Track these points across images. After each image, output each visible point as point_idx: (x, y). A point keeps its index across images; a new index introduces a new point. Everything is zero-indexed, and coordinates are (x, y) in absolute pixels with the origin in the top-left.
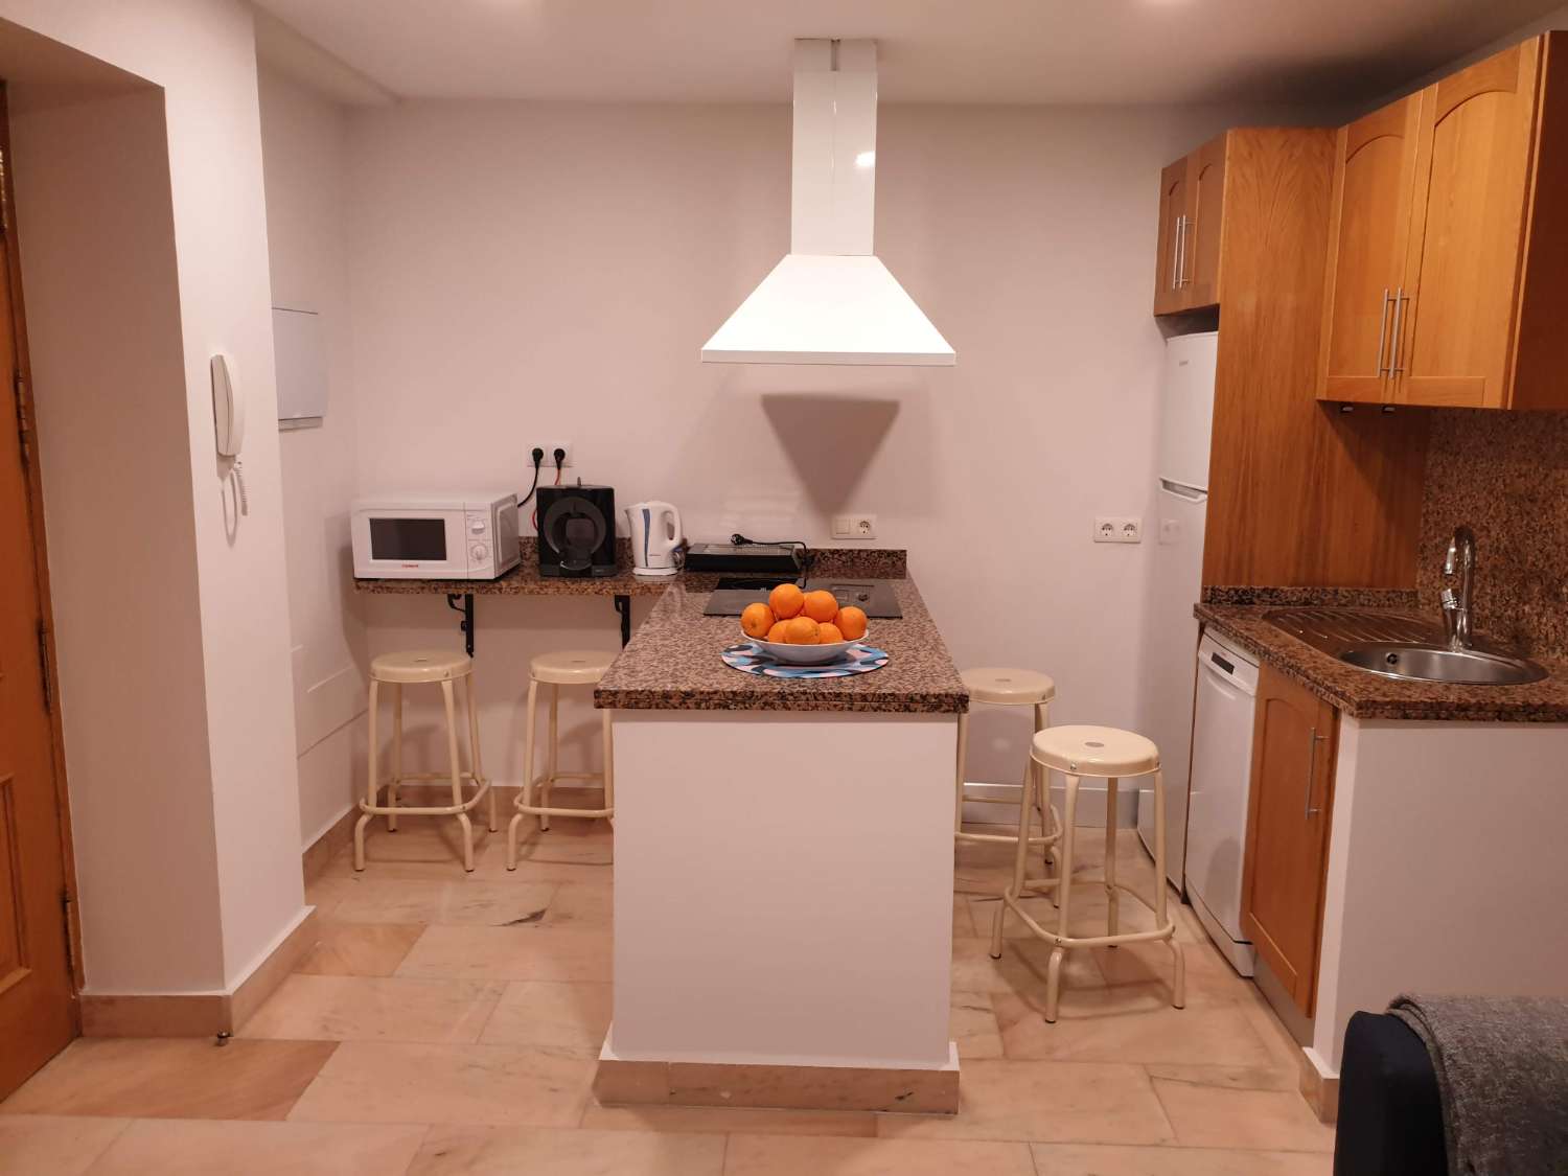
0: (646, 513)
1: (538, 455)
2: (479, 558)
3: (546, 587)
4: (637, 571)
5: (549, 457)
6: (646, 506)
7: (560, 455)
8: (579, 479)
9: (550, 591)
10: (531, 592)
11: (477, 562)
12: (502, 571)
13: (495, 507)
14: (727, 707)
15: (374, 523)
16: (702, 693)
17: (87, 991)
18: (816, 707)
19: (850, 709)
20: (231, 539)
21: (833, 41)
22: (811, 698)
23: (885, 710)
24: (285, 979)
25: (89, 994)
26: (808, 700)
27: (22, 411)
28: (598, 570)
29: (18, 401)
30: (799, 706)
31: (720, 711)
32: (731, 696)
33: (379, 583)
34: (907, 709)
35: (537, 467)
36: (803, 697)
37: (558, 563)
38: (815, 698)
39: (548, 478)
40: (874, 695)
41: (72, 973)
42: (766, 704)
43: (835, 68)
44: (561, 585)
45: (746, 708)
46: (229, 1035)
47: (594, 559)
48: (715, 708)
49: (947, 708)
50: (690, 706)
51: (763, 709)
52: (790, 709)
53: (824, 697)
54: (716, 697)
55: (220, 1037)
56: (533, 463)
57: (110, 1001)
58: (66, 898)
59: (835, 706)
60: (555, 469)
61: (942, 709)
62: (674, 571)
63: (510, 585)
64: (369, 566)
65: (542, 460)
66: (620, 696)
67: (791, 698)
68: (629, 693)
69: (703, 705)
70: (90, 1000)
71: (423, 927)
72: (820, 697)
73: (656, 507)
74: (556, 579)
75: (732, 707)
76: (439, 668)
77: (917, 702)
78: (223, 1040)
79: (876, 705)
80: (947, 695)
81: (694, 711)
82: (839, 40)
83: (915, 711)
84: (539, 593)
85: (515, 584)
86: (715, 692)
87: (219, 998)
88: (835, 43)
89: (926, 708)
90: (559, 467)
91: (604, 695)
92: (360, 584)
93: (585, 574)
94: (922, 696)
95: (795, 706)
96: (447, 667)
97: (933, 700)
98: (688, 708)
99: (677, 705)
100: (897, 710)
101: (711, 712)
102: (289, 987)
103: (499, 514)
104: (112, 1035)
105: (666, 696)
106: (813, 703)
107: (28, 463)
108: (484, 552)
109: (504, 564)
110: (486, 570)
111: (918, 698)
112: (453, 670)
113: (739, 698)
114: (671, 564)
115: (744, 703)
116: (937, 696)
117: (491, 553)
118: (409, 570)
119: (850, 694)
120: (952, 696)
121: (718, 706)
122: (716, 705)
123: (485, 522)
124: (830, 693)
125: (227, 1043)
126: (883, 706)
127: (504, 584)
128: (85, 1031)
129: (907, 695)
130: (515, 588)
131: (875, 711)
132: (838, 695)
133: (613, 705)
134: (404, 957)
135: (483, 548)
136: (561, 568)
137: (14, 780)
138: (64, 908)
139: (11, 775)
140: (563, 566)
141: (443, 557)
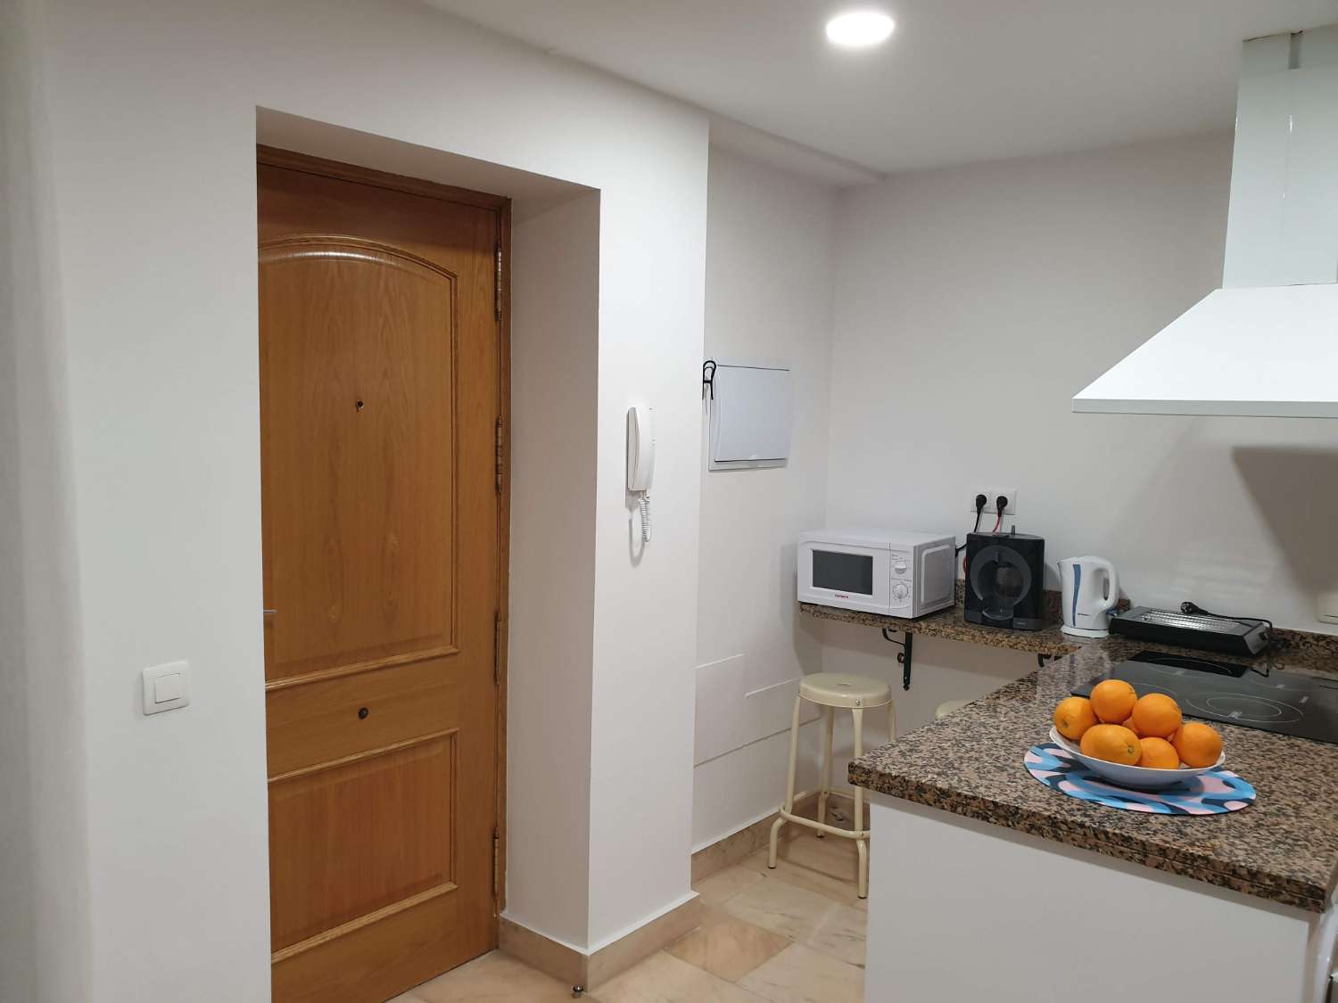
0: (1077, 568)
1: (981, 501)
2: (900, 597)
3: (963, 633)
4: (1065, 629)
5: (992, 504)
6: (1075, 560)
7: (1002, 502)
8: (1013, 527)
9: (965, 638)
10: (948, 636)
11: (898, 600)
12: (923, 613)
13: (918, 550)
14: (986, 818)
15: (817, 554)
16: (959, 794)
17: (505, 914)
18: (1095, 847)
19: (1143, 862)
20: (636, 561)
21: (1293, 34)
22: (1090, 833)
23: (1192, 877)
24: (654, 952)
25: (506, 917)
26: (1085, 834)
27: (499, 449)
28: (1020, 623)
29: (497, 442)
30: (1073, 839)
31: (979, 822)
32: (992, 807)
33: (818, 608)
34: (1226, 883)
35: (979, 513)
36: (1080, 830)
37: (981, 611)
38: (1096, 835)
39: (988, 526)
40: (1178, 852)
41: (496, 896)
42: (1032, 826)
43: (1294, 64)
44: (977, 634)
45: (1009, 826)
46: (582, 990)
47: (1019, 612)
48: (973, 817)
49: (1289, 898)
50: (946, 807)
51: (1028, 831)
52: (1061, 840)
53: (1108, 838)
54: (975, 803)
55: (575, 990)
56: (976, 509)
57: (516, 928)
58: (497, 835)
59: (1121, 852)
60: (996, 516)
61: (1281, 897)
62: (1104, 634)
63: (928, 626)
64: (813, 594)
65: (985, 506)
66: (873, 776)
67: (1064, 827)
68: (882, 775)
69: (959, 809)
70: (505, 921)
71: (789, 942)
72: (1102, 836)
73: (1088, 563)
74: (976, 626)
75: (991, 819)
76: (851, 696)
77: (1241, 877)
78: (578, 993)
79: (1180, 866)
80: (1289, 881)
81: (947, 813)
82: (1301, 32)
83: (1239, 889)
84: (955, 639)
85: (933, 626)
86: (974, 798)
87: (580, 955)
88: (1295, 36)
89: (1256, 890)
90: (1000, 515)
91: (858, 771)
92: (803, 606)
93: (1008, 626)
94: (1249, 871)
95: (1069, 838)
96: (858, 697)
97: (1268, 882)
98: (943, 808)
99: (932, 803)
100: (1210, 881)
101: (968, 819)
102: (653, 962)
103: (924, 555)
104: (515, 957)
105: (920, 788)
106: (1093, 841)
107: (501, 489)
108: (904, 592)
109: (927, 605)
110: (905, 610)
111: (1244, 872)
112: (864, 700)
113: (1001, 812)
114: (1102, 625)
115: (1007, 819)
116: (1275, 878)
117: (911, 594)
118: (840, 599)
119: (1143, 843)
120: (1296, 883)
121: (976, 815)
122: (974, 812)
123: (907, 563)
124: (1115, 834)
125: (580, 996)
126: (1190, 871)
127: (923, 624)
128: (500, 946)
129: (1228, 864)
130: (934, 630)
131: (1178, 873)
132: (1127, 840)
133: (866, 784)
134: (756, 967)
135: (904, 587)
136: (983, 615)
137: (459, 733)
138: (494, 842)
139: (457, 729)
140: (985, 614)
141: (870, 592)
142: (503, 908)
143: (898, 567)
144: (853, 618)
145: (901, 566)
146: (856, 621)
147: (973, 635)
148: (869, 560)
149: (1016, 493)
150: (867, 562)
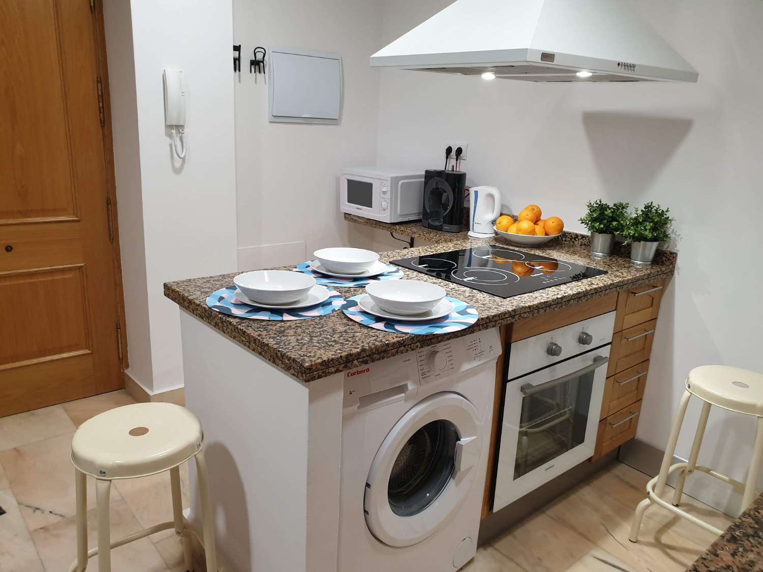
0: (476, 193)
1: (449, 150)
2: (384, 209)
4: (470, 233)
5: (454, 152)
6: (477, 189)
7: (459, 151)
11: (384, 212)
12: (402, 220)
13: (394, 180)
15: (349, 182)
17: (128, 370)
20: (178, 172)
27: (100, 97)
28: (446, 227)
29: (98, 92)
33: (352, 216)
37: (427, 220)
41: (121, 360)
47: (446, 220)
58: (119, 327)
60: (455, 160)
64: (345, 206)
65: (450, 154)
70: (126, 374)
73: (483, 190)
90: (457, 159)
92: (346, 216)
93: (440, 229)
103: (400, 184)
104: (130, 394)
107: (104, 123)
108: (386, 206)
110: (386, 217)
114: (490, 230)
117: (389, 207)
118: (360, 211)
123: (387, 188)
135: (386, 203)
136: (429, 222)
137: (84, 268)
138: (117, 331)
139: (83, 264)
140: (430, 222)
141: (371, 207)
142: (127, 367)
143: (383, 190)
144: (367, 223)
145: (384, 189)
146: (368, 224)
147: (420, 235)
148: (370, 185)
149: (468, 145)
150: (369, 186)
